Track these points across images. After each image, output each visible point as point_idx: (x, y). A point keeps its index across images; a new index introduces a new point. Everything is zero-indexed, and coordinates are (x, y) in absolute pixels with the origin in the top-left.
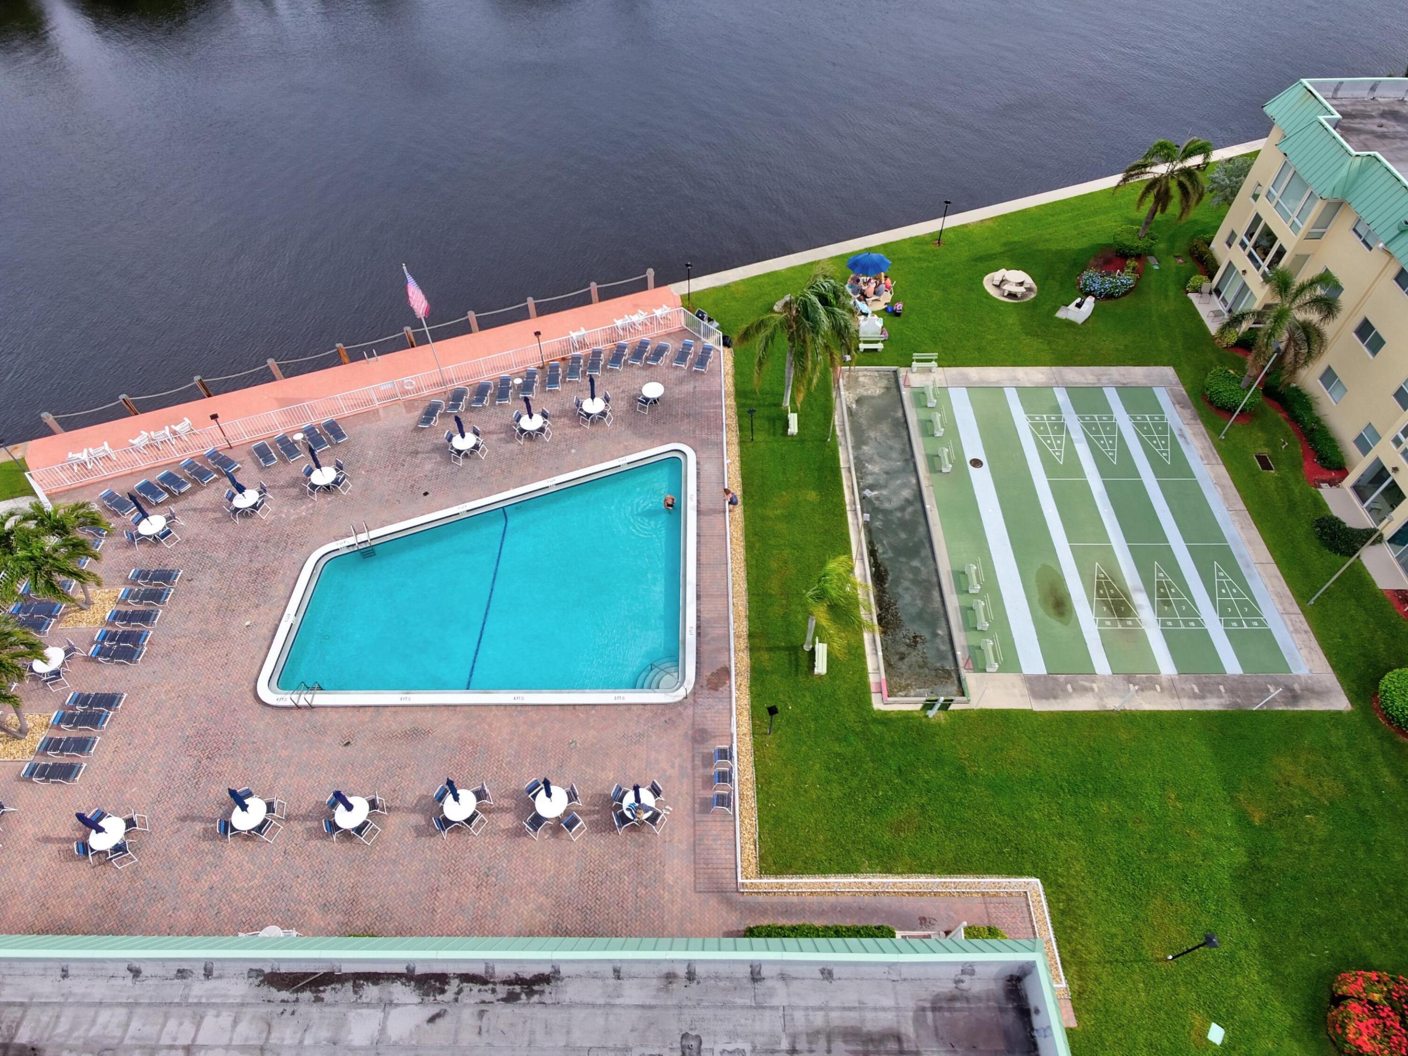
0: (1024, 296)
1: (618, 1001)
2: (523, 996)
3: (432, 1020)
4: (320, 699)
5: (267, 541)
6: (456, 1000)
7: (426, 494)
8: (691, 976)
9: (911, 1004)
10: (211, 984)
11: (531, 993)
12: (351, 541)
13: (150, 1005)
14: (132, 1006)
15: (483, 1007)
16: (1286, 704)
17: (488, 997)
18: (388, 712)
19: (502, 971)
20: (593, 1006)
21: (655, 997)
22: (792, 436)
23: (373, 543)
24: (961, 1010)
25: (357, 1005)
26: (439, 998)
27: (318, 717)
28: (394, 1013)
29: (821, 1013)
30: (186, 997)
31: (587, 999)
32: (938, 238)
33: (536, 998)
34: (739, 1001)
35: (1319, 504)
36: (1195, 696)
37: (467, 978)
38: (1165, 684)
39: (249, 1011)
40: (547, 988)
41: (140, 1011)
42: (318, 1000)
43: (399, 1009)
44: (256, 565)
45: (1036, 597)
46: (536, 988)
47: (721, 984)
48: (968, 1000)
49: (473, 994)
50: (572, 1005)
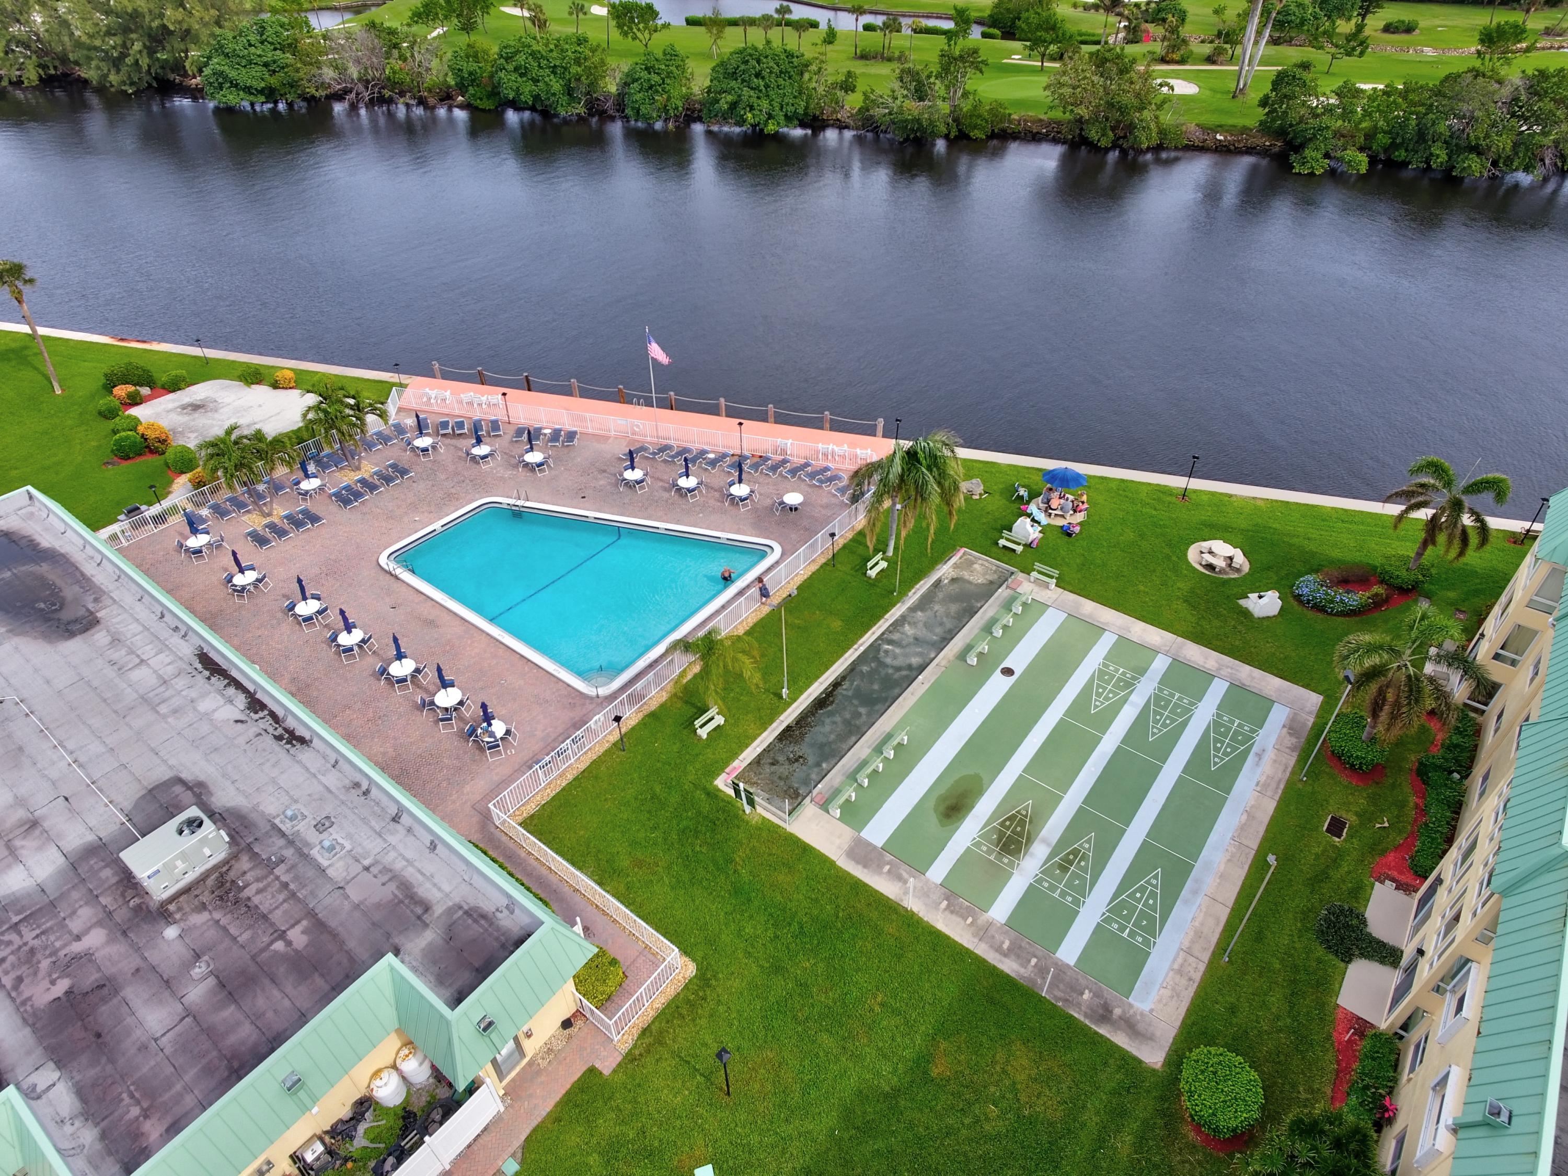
0: (1222, 571)
1: (320, 777)
2: (284, 741)
3: (237, 721)
4: (406, 576)
5: (471, 481)
6: (257, 721)
7: (583, 497)
8: (366, 793)
9: (457, 900)
10: (182, 642)
11: (288, 742)
12: (512, 501)
13: (152, 633)
14: (146, 629)
15: (263, 733)
16: (1086, 1016)
17: (271, 730)
18: (430, 603)
19: (291, 723)
20: (307, 770)
21: (338, 789)
22: (870, 578)
24: (482, 926)
25: (220, 692)
26: (252, 714)
27: (396, 585)
28: (229, 707)
29: (405, 863)
30: (166, 640)
31: (308, 765)
32: (1185, 494)
33: (289, 746)
34: (373, 823)
35: (1360, 893)
36: (998, 949)
37: (273, 715)
38: (979, 922)
39: (180, 663)
40: (298, 746)
41: (146, 633)
42: (209, 679)
43: (232, 707)
44: (453, 491)
45: (942, 790)
46: (294, 742)
47: (376, 808)
48: (491, 924)
49: (267, 723)
50: (299, 762)
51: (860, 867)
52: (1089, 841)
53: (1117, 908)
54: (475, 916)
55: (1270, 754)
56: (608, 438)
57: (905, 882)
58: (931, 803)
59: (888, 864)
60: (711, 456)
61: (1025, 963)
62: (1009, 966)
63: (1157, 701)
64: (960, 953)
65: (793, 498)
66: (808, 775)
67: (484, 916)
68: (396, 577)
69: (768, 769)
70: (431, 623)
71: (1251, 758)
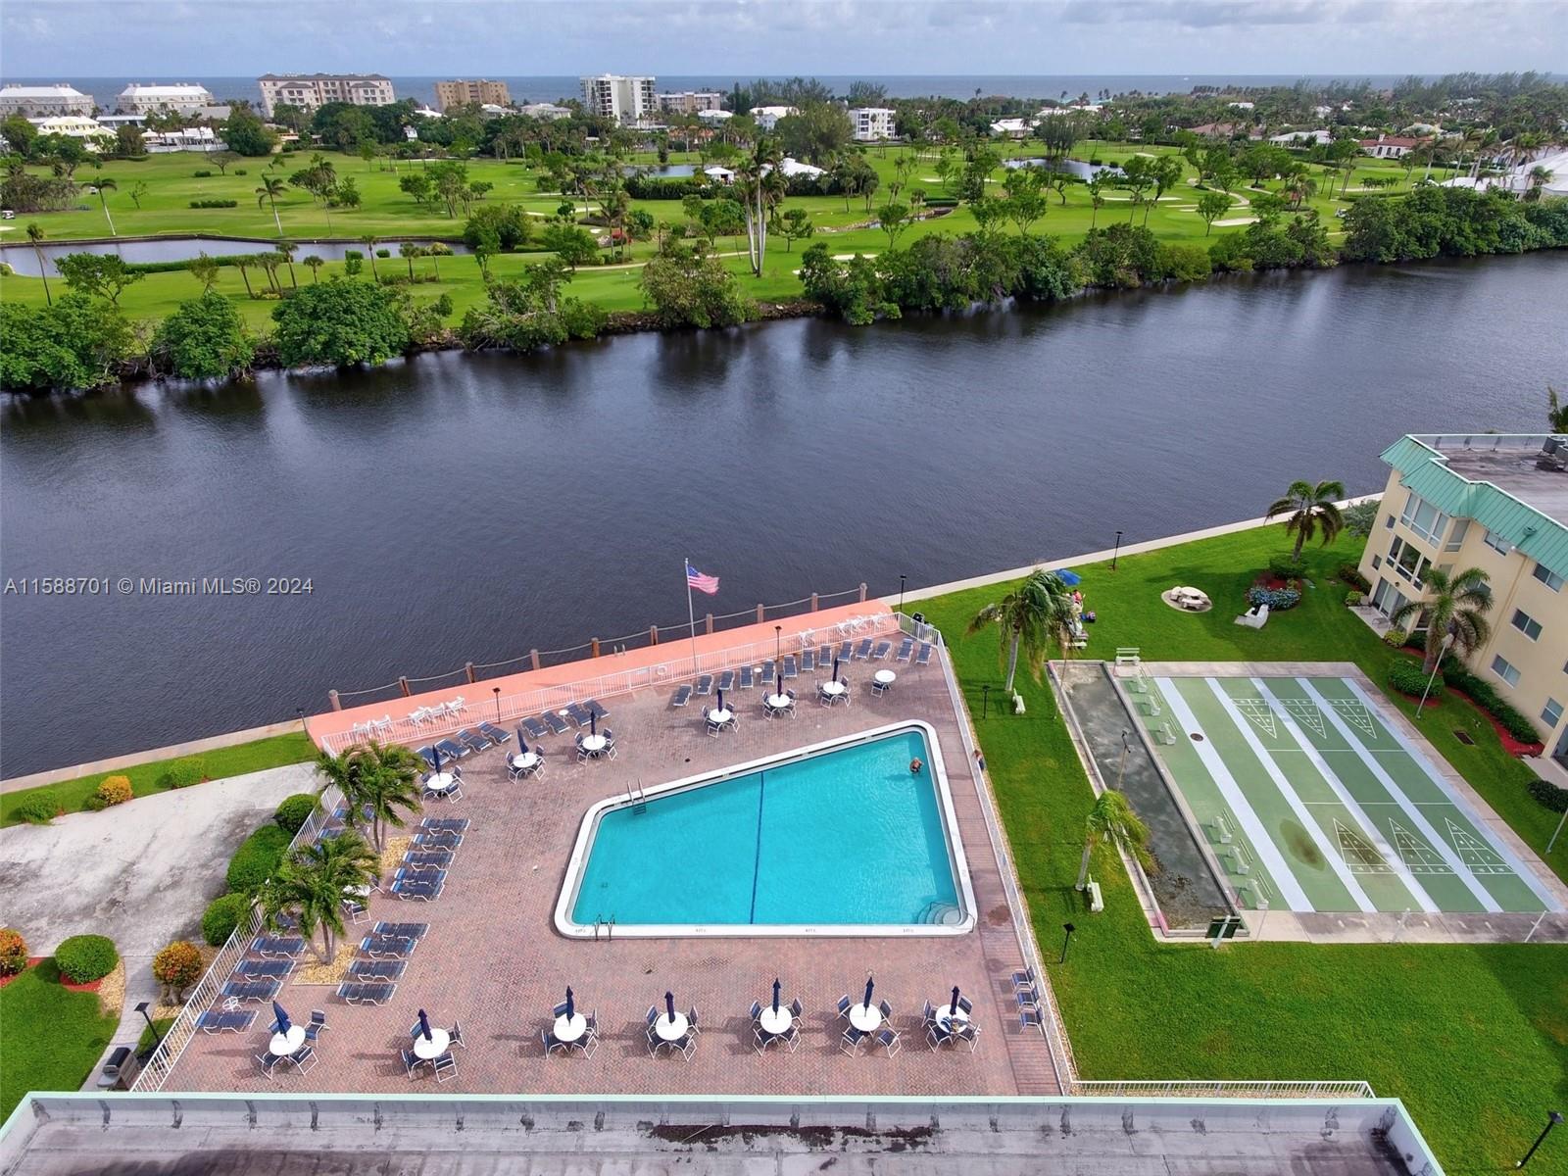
0: (1201, 608)
1: (1001, 1151)
2: (908, 1146)
3: (824, 1167)
4: (618, 931)
5: (544, 798)
6: (844, 1150)
7: (688, 760)
8: (1066, 1129)
9: (1287, 1154)
10: (602, 1136)
11: (915, 1144)
12: (626, 797)
13: (546, 1153)
14: (529, 1155)
15: (872, 1156)
16: (1555, 939)
17: (874, 1147)
18: (684, 944)
19: (883, 1122)
20: (978, 1155)
21: (1036, 1147)
22: (1020, 714)
23: (647, 800)
24: (1336, 1159)
25: (751, 1153)
26: (827, 1148)
27: (617, 948)
28: (786, 1161)
29: (1204, 1161)
30: (581, 1147)
31: (971, 1149)
32: (1113, 564)
33: (920, 1148)
34: (1118, 1151)
35: (1527, 772)
36: (1464, 932)
37: (848, 1130)
38: (1432, 920)
39: (645, 1160)
40: (930, 1140)
41: (537, 1159)
42: (711, 1149)
43: (790, 1157)
44: (536, 818)
45: (1286, 847)
46: (919, 1139)
47: (1097, 1136)
48: (1339, 1150)
49: (858, 1145)
50: (956, 1154)
51: (1327, 934)
52: (1395, 826)
53: (1466, 858)
54: (1319, 1155)
55: (1382, 711)
56: (629, 695)
57: (1364, 926)
58: (1293, 859)
59: (1337, 920)
60: (758, 670)
61: (1488, 931)
62: (1483, 938)
63: (1292, 710)
64: (1455, 950)
65: (885, 676)
66: (1205, 890)
67: (1324, 1149)
68: (610, 939)
69: (1176, 903)
70: (714, 963)
71: (1381, 721)
